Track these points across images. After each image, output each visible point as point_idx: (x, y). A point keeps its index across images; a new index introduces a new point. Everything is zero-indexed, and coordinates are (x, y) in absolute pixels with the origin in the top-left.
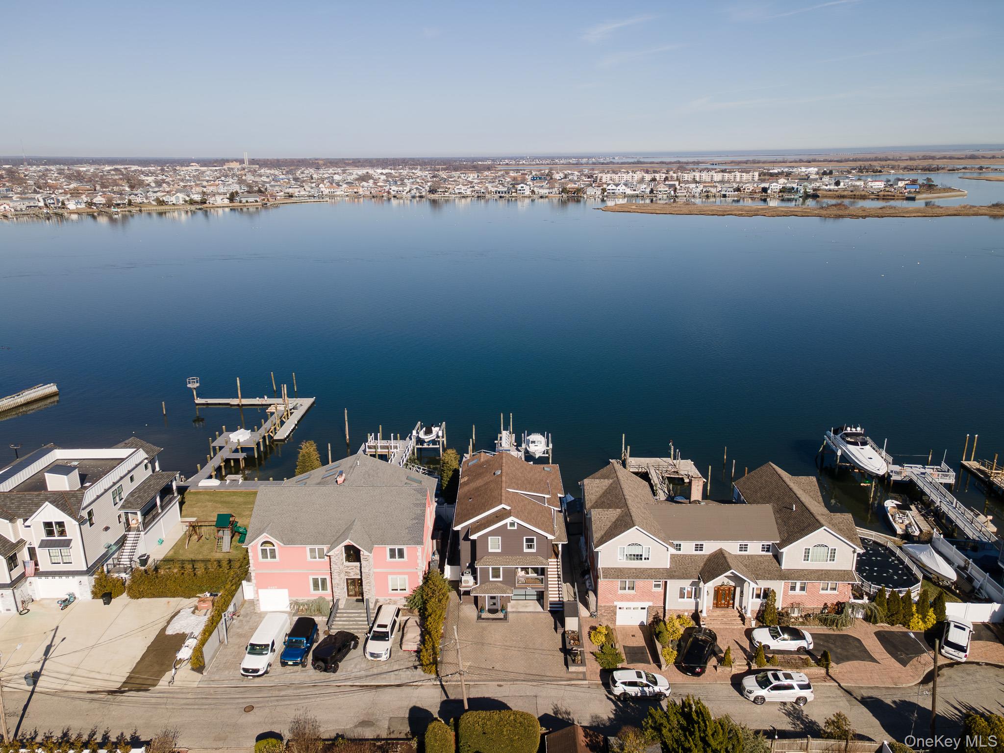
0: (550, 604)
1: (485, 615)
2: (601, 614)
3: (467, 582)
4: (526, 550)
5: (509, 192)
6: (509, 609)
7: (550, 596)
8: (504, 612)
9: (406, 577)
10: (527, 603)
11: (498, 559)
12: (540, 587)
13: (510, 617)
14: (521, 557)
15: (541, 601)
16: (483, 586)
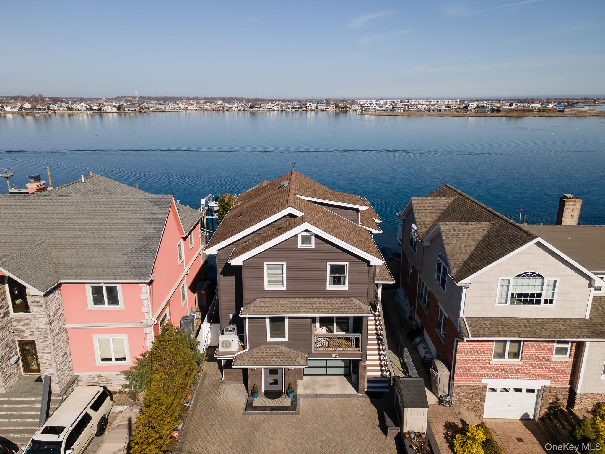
0: (369, 382)
1: (259, 401)
2: (459, 400)
3: (227, 344)
4: (330, 287)
5: (301, 108)
6: (300, 391)
7: (368, 368)
8: (291, 395)
9: (125, 337)
10: (330, 380)
11: (282, 302)
12: (353, 352)
13: (301, 404)
14: (321, 299)
15: (354, 376)
16: (255, 350)
